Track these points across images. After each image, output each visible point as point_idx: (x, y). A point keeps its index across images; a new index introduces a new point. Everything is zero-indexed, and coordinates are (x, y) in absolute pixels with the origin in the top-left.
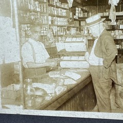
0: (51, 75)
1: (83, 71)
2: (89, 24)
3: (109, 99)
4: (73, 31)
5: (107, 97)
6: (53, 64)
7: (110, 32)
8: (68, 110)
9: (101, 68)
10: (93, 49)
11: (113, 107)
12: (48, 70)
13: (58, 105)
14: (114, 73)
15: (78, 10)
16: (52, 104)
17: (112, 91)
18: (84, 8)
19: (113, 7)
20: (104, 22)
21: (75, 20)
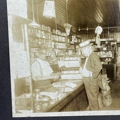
0: (55, 85)
1: (78, 81)
2: (81, 48)
3: (98, 101)
4: (70, 52)
5: (96, 99)
6: (56, 77)
7: (96, 53)
8: (68, 111)
9: (91, 79)
10: (85, 65)
11: (101, 106)
12: (52, 81)
13: (61, 108)
14: (100, 82)
15: (74, 37)
16: (56, 107)
17: (99, 95)
18: (78, 36)
19: (98, 35)
20: (92, 45)
21: (72, 44)
